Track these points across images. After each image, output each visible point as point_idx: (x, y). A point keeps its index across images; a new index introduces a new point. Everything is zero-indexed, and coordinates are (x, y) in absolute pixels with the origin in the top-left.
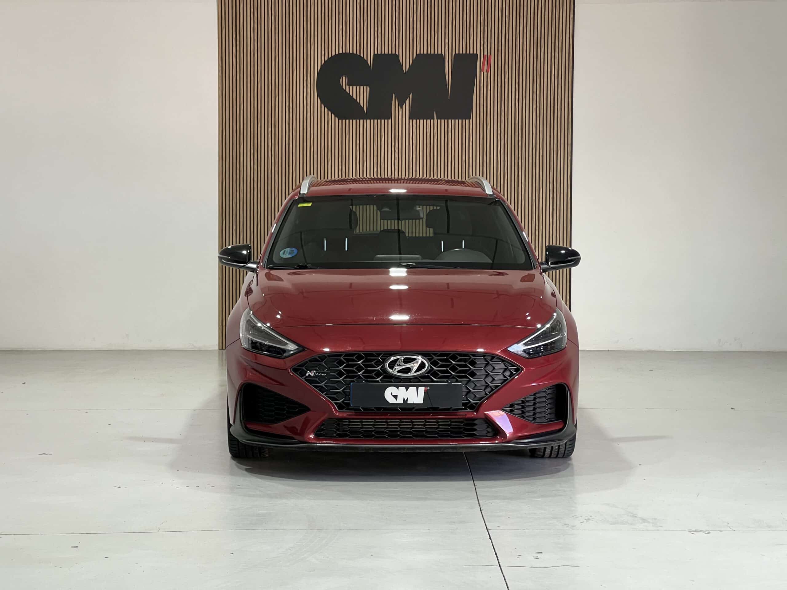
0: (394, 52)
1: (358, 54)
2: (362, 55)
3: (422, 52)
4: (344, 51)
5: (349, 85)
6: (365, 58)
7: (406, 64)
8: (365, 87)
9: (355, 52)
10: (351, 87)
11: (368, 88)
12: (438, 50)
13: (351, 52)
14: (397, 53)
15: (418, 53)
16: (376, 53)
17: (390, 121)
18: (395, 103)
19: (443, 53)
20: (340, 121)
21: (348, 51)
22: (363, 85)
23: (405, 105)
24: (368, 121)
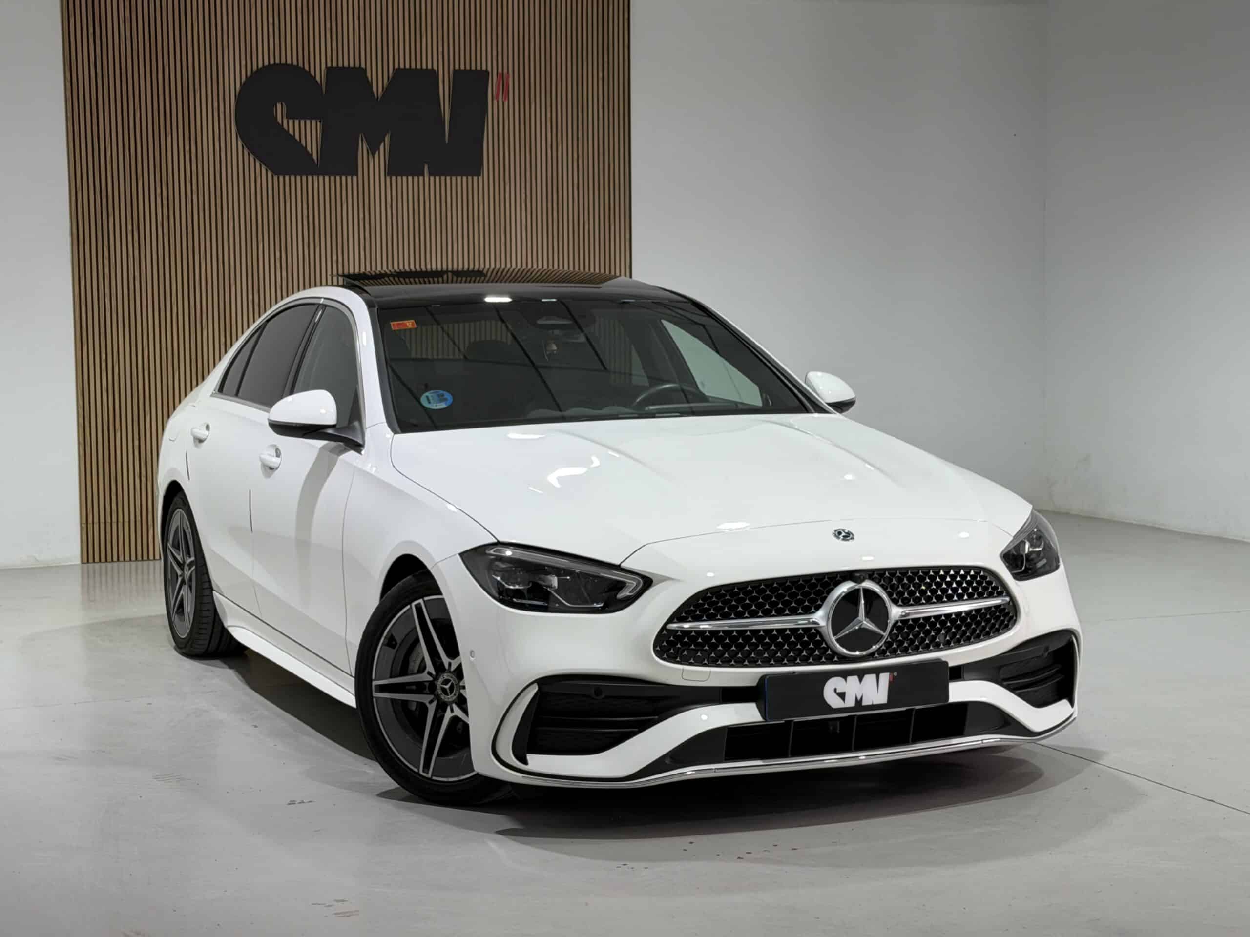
0: (357, 65)
1: (300, 66)
2: (307, 68)
3: (402, 66)
4: (277, 61)
5: (288, 118)
6: (312, 72)
7: (378, 84)
8: (314, 122)
9: (295, 63)
10: (291, 122)
11: (319, 124)
12: (428, 63)
13: (289, 62)
14: (363, 66)
15: (396, 66)
16: (329, 65)
17: (355, 178)
18: (363, 148)
19: (435, 68)
20: (276, 178)
21: (283, 61)
22: (311, 119)
23: (377, 153)
24: (321, 178)
